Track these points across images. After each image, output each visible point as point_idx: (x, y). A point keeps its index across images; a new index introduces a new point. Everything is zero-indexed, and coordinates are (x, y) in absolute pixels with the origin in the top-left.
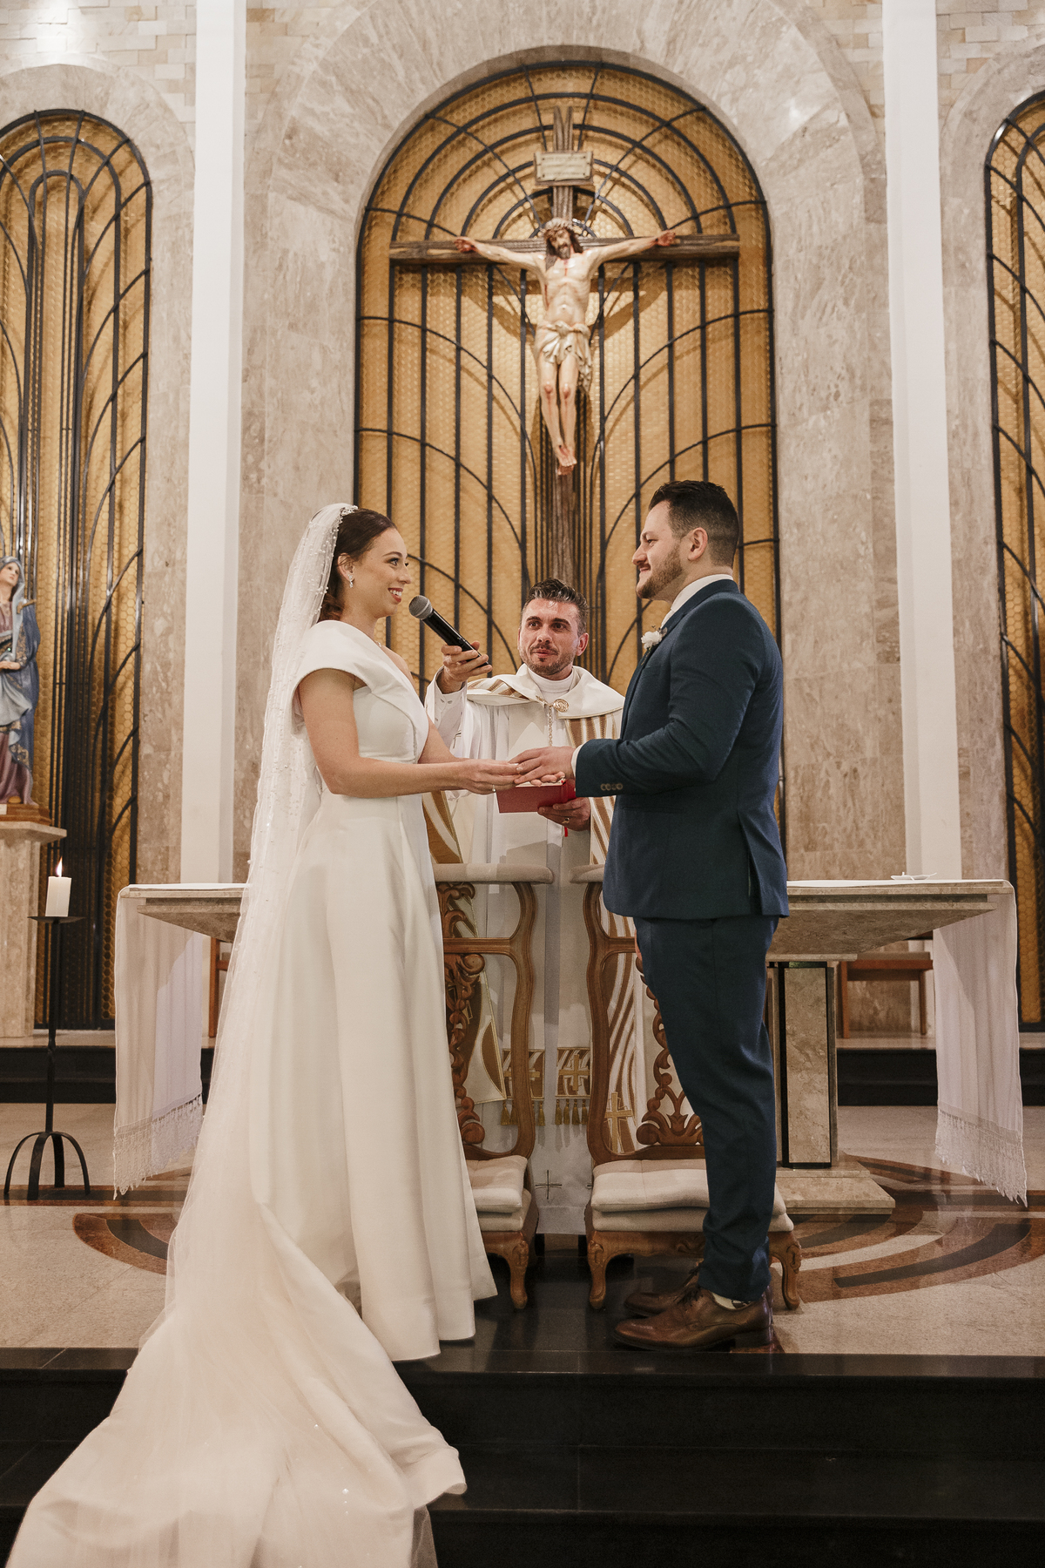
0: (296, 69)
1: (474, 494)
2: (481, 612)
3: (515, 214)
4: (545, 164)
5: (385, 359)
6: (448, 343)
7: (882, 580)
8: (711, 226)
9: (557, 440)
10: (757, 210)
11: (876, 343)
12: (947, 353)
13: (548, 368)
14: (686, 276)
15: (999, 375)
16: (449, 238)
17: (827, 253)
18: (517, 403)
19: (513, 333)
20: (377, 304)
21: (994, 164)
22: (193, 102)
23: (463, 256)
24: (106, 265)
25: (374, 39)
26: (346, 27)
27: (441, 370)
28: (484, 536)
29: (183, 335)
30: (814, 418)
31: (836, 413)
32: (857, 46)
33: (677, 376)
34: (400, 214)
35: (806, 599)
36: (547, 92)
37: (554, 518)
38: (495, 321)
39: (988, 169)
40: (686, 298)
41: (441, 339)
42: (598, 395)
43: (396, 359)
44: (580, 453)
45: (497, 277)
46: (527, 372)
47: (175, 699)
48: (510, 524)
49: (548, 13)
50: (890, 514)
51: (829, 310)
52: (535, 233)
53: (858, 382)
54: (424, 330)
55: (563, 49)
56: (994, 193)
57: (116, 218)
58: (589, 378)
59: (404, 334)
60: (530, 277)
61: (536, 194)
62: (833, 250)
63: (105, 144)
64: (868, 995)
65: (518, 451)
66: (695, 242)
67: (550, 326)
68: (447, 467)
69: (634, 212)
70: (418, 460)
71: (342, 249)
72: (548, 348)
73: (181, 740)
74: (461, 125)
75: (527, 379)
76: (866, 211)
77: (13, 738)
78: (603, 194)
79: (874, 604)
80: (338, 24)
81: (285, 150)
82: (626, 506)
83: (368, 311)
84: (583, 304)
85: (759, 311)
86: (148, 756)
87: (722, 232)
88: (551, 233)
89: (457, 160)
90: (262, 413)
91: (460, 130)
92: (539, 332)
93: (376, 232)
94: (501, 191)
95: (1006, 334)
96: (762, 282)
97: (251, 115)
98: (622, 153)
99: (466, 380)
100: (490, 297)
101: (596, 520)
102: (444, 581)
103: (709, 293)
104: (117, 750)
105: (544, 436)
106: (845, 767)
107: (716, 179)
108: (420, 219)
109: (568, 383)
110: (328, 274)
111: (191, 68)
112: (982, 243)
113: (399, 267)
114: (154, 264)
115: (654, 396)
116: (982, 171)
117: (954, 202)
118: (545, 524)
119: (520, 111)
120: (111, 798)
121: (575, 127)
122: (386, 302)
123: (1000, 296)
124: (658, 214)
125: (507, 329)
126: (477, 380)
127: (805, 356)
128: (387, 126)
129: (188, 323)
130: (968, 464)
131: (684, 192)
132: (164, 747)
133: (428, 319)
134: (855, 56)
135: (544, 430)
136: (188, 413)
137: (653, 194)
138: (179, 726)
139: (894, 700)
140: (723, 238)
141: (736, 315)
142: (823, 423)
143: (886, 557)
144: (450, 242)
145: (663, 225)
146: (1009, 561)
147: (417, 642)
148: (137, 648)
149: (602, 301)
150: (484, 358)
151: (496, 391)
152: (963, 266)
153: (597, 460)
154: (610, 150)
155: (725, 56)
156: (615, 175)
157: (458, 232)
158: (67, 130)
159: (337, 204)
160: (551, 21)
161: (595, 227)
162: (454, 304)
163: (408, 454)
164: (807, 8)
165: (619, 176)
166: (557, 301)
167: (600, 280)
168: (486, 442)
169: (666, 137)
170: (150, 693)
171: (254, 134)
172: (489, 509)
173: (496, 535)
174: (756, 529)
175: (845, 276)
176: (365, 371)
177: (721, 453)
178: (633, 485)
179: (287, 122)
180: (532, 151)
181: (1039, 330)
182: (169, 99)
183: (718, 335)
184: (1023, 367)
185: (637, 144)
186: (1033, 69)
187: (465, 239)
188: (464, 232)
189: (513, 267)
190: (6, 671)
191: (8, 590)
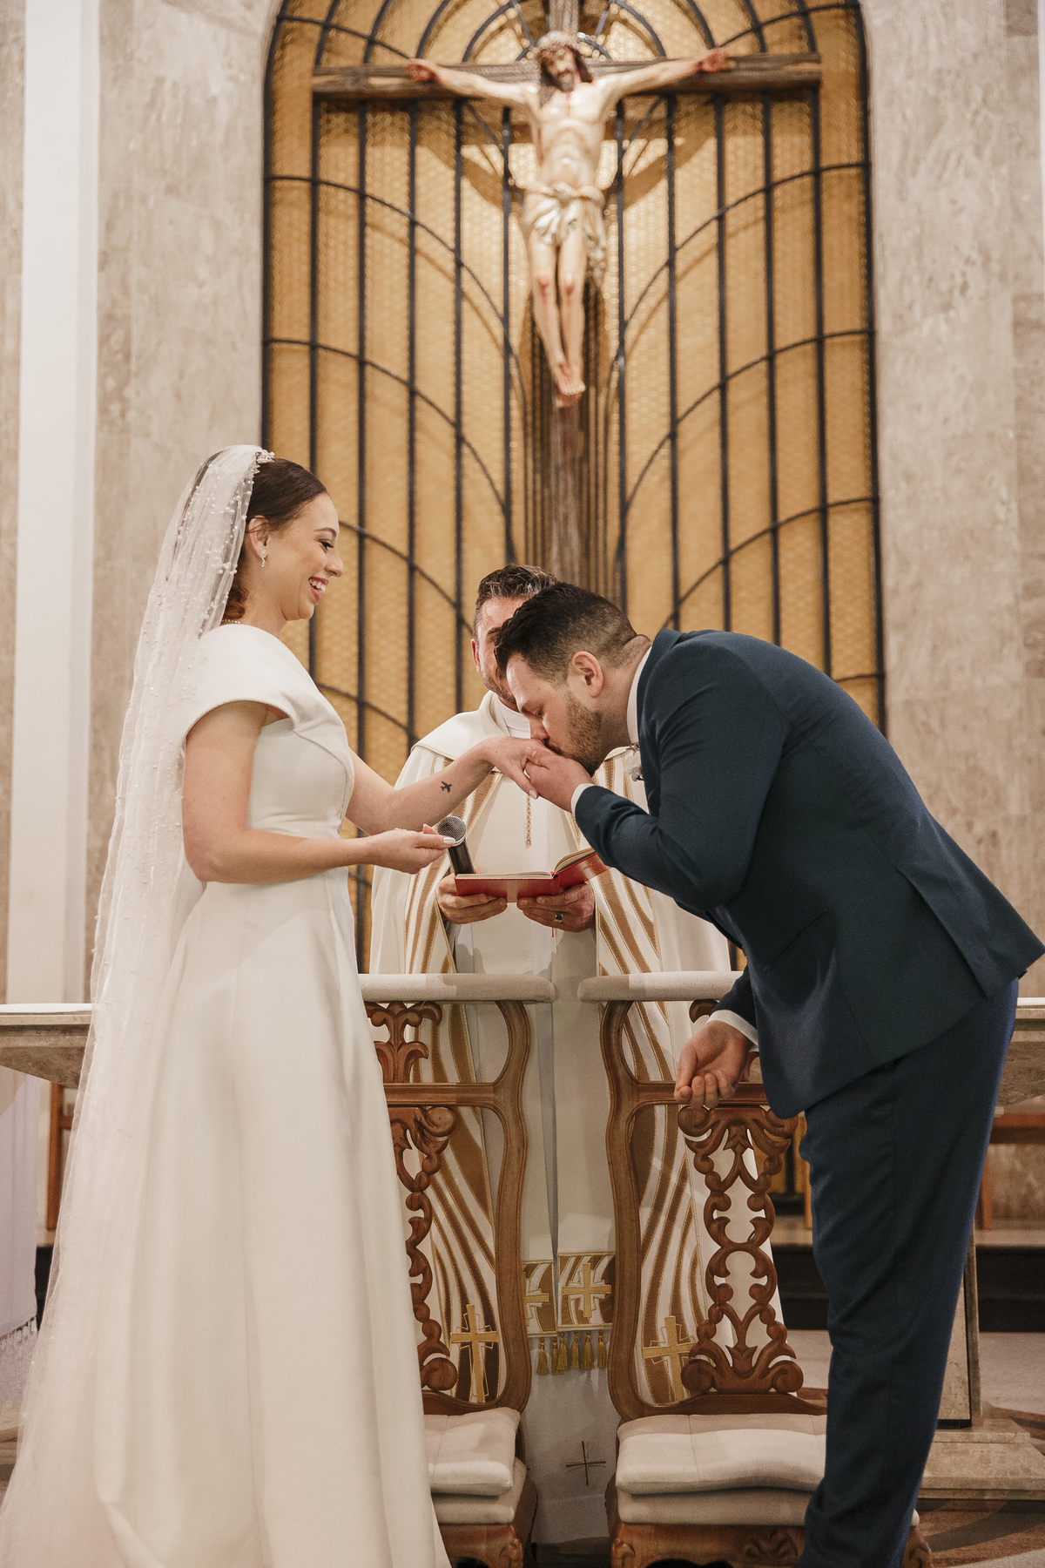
1: (436, 433)
2: (446, 605)
3: (494, 26)
5: (306, 238)
6: (397, 215)
7: (1030, 555)
8: (781, 42)
9: (556, 356)
10: (847, 17)
11: (1021, 211)
13: (543, 250)
14: (741, 117)
16: (397, 61)
17: (948, 79)
18: (498, 301)
19: (491, 199)
20: (294, 159)
23: (419, 88)
27: (387, 253)
28: (449, 497)
30: (929, 321)
31: (962, 313)
33: (730, 261)
34: (326, 26)
35: (919, 585)
37: (553, 470)
38: (466, 184)
40: (744, 148)
41: (387, 210)
42: (615, 290)
43: (321, 239)
44: (589, 376)
45: (469, 118)
46: (513, 257)
48: (488, 477)
50: (1042, 461)
51: (952, 161)
52: (523, 55)
53: (995, 267)
54: (362, 195)
58: (602, 264)
59: (333, 202)
60: (517, 118)
62: (958, 75)
64: (1018, 1166)
65: (498, 372)
66: (757, 65)
67: (545, 189)
68: (399, 396)
69: (668, 23)
70: (355, 385)
71: (242, 77)
72: (543, 222)
75: (512, 268)
76: (1008, 16)
79: (1020, 591)
82: (656, 452)
83: (282, 168)
84: (593, 158)
85: (849, 166)
87: (796, 50)
88: (547, 54)
90: (127, 317)
92: (530, 199)
93: (292, 52)
96: (855, 124)
99: (423, 270)
100: (458, 147)
101: (614, 471)
102: (393, 560)
103: (777, 140)
105: (537, 351)
106: (980, 829)
108: (355, 33)
109: (572, 274)
110: (223, 113)
113: (325, 103)
115: (697, 291)
118: (538, 477)
122: (307, 155)
124: (702, 24)
125: (484, 194)
126: (440, 269)
127: (918, 230)
129: (19, 185)
133: (368, 179)
135: (537, 341)
136: (19, 314)
140: (797, 59)
141: (817, 172)
142: (943, 328)
143: (1037, 524)
144: (400, 68)
145: (710, 41)
147: (354, 649)
149: (621, 153)
150: (449, 237)
151: (468, 284)
153: (614, 384)
157: (412, 52)
159: (235, 10)
161: (610, 45)
162: (405, 158)
163: (339, 377)
166: (556, 153)
167: (618, 124)
168: (452, 358)
172: (458, 456)
173: (469, 494)
174: (846, 482)
175: (976, 113)
176: (277, 257)
177: (795, 374)
178: (666, 421)
183: (792, 201)
187: (422, 62)
188: (420, 53)
189: (491, 103)
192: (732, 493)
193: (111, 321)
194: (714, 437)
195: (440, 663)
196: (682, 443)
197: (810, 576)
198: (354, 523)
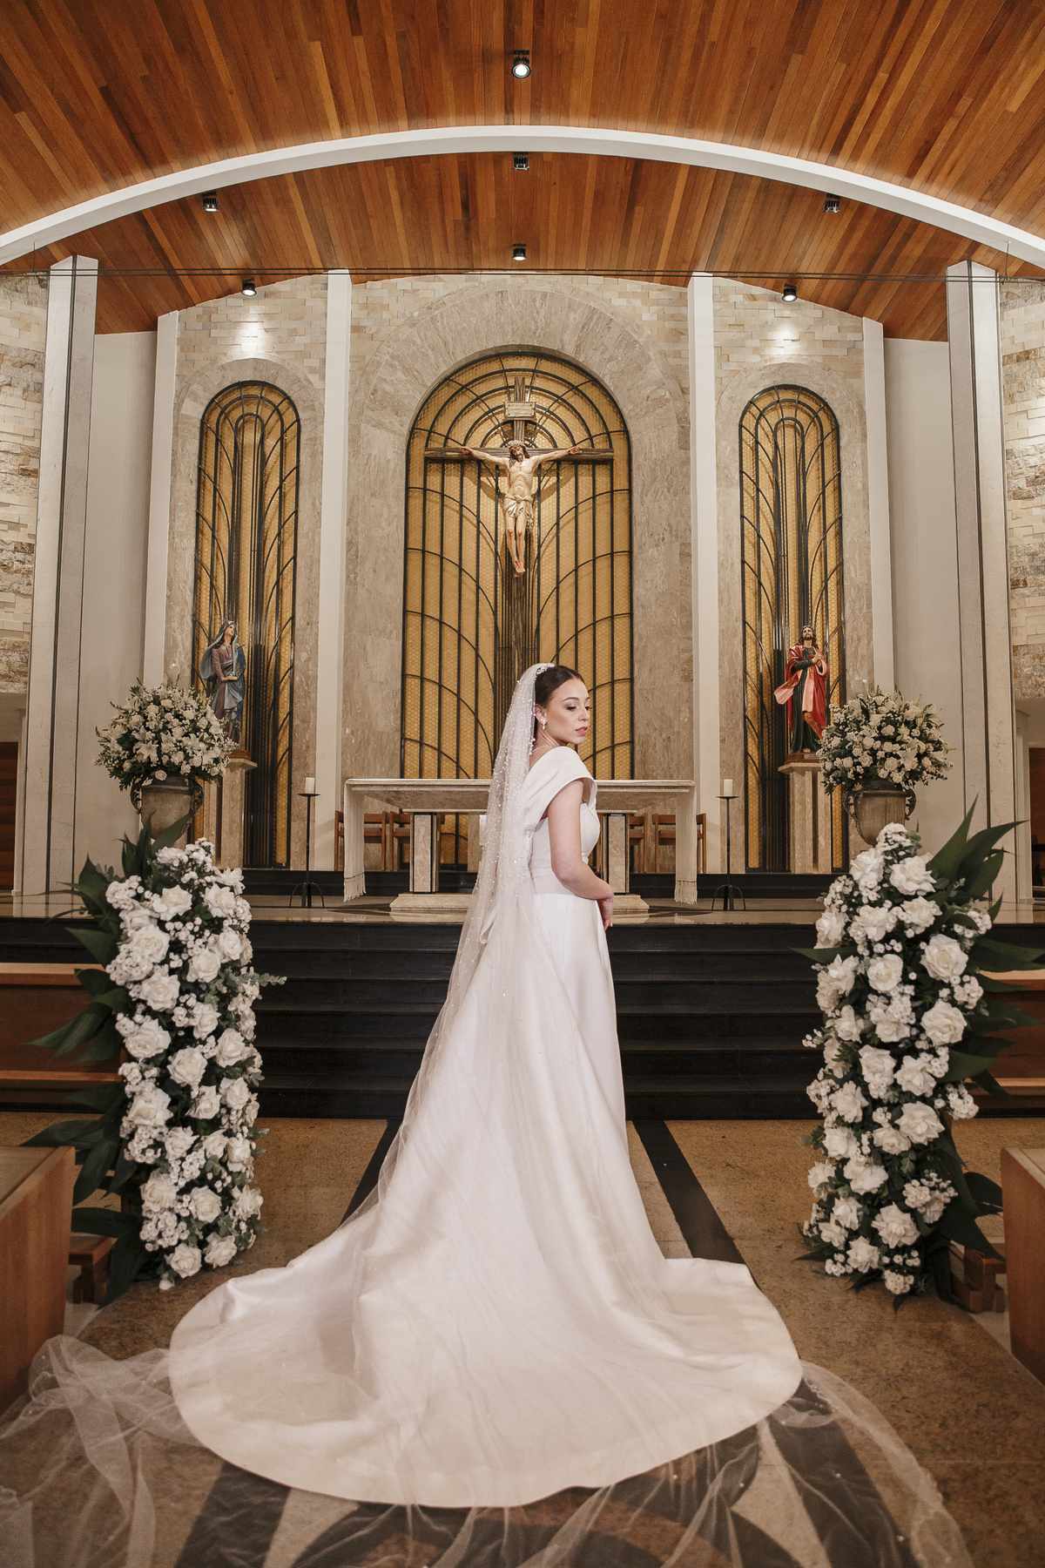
0: (377, 359)
1: (469, 585)
2: (472, 649)
3: (493, 432)
4: (510, 408)
5: (421, 510)
6: (456, 502)
7: (685, 638)
9: (515, 557)
10: (624, 435)
11: (684, 514)
13: (510, 520)
14: (583, 469)
15: (746, 533)
17: (659, 463)
18: (493, 535)
19: (491, 497)
20: (417, 481)
21: (744, 424)
22: (324, 380)
24: (275, 463)
25: (418, 341)
26: (405, 337)
27: (452, 516)
28: (474, 609)
29: (317, 503)
30: (651, 550)
31: (663, 548)
33: (579, 523)
34: (430, 432)
36: (511, 367)
37: (513, 600)
38: (482, 491)
39: (741, 426)
40: (585, 480)
41: (452, 500)
43: (427, 511)
47: (312, 695)
48: (489, 601)
49: (513, 328)
50: (689, 603)
51: (660, 493)
53: (674, 533)
54: (443, 495)
55: (520, 346)
56: (744, 438)
57: (281, 438)
58: (532, 524)
59: (431, 497)
61: (504, 423)
62: (662, 461)
63: (276, 399)
65: (493, 562)
66: (590, 452)
67: (511, 496)
68: (456, 570)
69: (559, 436)
70: (439, 566)
71: (399, 451)
72: (511, 509)
73: (315, 717)
74: (464, 384)
76: (679, 443)
78: (541, 424)
80: (400, 335)
81: (371, 401)
82: (551, 594)
83: (413, 484)
84: (530, 487)
85: (624, 490)
86: (298, 725)
87: (605, 448)
88: (513, 448)
89: (462, 401)
90: (357, 543)
91: (464, 387)
92: (506, 500)
93: (417, 442)
94: (486, 420)
95: (749, 512)
96: (626, 475)
97: (352, 382)
98: (552, 402)
99: (465, 523)
100: (479, 478)
102: (453, 632)
103: (597, 479)
104: (281, 722)
106: (664, 736)
107: (601, 416)
108: (441, 435)
109: (521, 529)
110: (392, 465)
111: (324, 361)
112: (737, 464)
113: (428, 461)
114: (301, 463)
115: (567, 534)
116: (738, 428)
117: (724, 443)
118: (507, 602)
119: (497, 377)
120: (277, 747)
121: (527, 387)
122: (422, 480)
123: (747, 492)
124: (570, 434)
125: (488, 495)
126: (471, 523)
127: (648, 516)
128: (424, 386)
129: (320, 496)
130: (728, 580)
131: (584, 423)
132: (306, 721)
133: (445, 489)
134: (673, 361)
136: (320, 543)
137: (567, 425)
138: (315, 710)
139: (690, 700)
140: (605, 451)
141: (612, 492)
142: (656, 553)
143: (687, 627)
145: (575, 444)
146: (748, 630)
147: (438, 665)
148: (292, 667)
149: (540, 482)
150: (475, 511)
151: (482, 529)
152: (727, 477)
153: (536, 568)
154: (545, 399)
155: (607, 356)
158: (255, 391)
159: (397, 427)
160: (514, 332)
161: (536, 442)
162: (459, 481)
163: (433, 562)
164: (648, 336)
165: (549, 414)
166: (516, 483)
167: (539, 470)
168: (476, 557)
169: (575, 394)
170: (298, 692)
171: (353, 393)
172: (478, 593)
173: (481, 608)
174: (621, 606)
175: (668, 476)
176: (410, 517)
177: (603, 565)
178: (555, 582)
179: (372, 387)
180: (502, 399)
181: (766, 511)
182: (311, 377)
183: (602, 502)
184: (757, 530)
185: (559, 397)
186: (762, 377)
187: (466, 447)
188: (464, 445)
189: (492, 462)
190: (230, 681)
191: (230, 638)
192: (579, 609)
193: (351, 544)
194: (573, 588)
195: (470, 671)
196: (561, 591)
197: (607, 641)
198: (438, 617)
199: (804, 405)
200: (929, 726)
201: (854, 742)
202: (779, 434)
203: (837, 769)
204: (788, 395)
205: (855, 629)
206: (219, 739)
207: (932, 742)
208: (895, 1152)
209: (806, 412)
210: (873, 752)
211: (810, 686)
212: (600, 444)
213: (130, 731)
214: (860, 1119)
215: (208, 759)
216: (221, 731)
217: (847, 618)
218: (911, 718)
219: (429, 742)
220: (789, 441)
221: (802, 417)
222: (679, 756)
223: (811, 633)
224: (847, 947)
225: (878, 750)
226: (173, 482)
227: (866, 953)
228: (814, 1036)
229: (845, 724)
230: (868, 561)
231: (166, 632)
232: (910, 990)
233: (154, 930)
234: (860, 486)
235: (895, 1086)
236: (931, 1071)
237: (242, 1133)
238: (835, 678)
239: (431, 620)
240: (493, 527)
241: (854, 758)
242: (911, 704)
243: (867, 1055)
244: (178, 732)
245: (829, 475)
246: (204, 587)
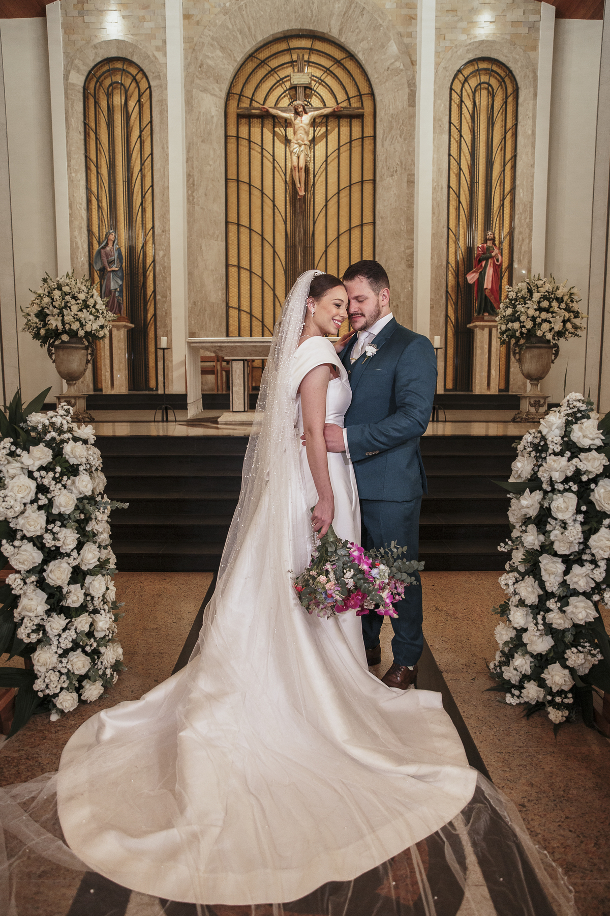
0: (202, 40)
1: (268, 204)
2: (271, 247)
3: (283, 95)
4: (294, 77)
5: (236, 152)
6: (258, 146)
7: (409, 239)
9: (298, 185)
10: (371, 97)
11: (411, 153)
12: (433, 159)
13: (295, 158)
14: (344, 124)
15: (451, 166)
17: (394, 117)
18: (283, 169)
19: (282, 142)
20: (232, 131)
21: (453, 87)
22: (166, 56)
23: (264, 113)
24: (136, 118)
25: (230, 27)
26: (220, 22)
27: (256, 156)
28: (272, 220)
29: (165, 147)
30: (388, 179)
31: (396, 177)
32: (408, 37)
33: (341, 160)
34: (240, 95)
35: (384, 244)
36: (295, 47)
37: (297, 214)
38: (275, 138)
39: (451, 89)
40: (345, 130)
41: (256, 145)
42: (313, 168)
43: (239, 152)
45: (276, 121)
47: (168, 279)
48: (281, 215)
49: (295, 16)
50: (412, 215)
51: (395, 137)
53: (404, 167)
54: (250, 141)
55: (300, 30)
56: (453, 98)
57: (139, 101)
58: (310, 161)
59: (242, 143)
60: (288, 121)
61: (290, 89)
62: (397, 115)
63: (134, 71)
65: (284, 188)
66: (349, 109)
67: (295, 141)
68: (259, 194)
69: (326, 96)
70: (248, 191)
71: (219, 109)
72: (295, 151)
73: (170, 294)
74: (262, 59)
76: (409, 102)
77: (117, 294)
78: (315, 89)
79: (406, 247)
80: (217, 21)
81: (199, 72)
82: (322, 209)
83: (230, 133)
85: (371, 136)
86: (159, 299)
87: (358, 106)
88: (296, 106)
89: (261, 73)
90: (193, 175)
91: (262, 62)
92: (292, 144)
93: (231, 103)
94: (278, 86)
95: (454, 152)
96: (372, 125)
97: (186, 58)
98: (322, 72)
99: (265, 160)
100: (274, 128)
101: (312, 214)
102: (258, 236)
103: (353, 129)
104: (148, 297)
106: (394, 304)
107: (356, 84)
108: (248, 98)
109: (302, 164)
110: (215, 120)
111: (165, 42)
112: (447, 117)
113: (240, 116)
114: (154, 118)
115: (333, 168)
116: (449, 90)
118: (293, 215)
119: (285, 54)
120: (147, 314)
121: (305, 61)
122: (236, 130)
123: (453, 137)
124: (335, 97)
125: (280, 141)
126: (269, 160)
127: (386, 155)
128: (235, 61)
129: (167, 142)
130: (438, 199)
131: (344, 88)
132: (165, 296)
133: (251, 137)
134: (407, 40)
136: (168, 176)
137: (333, 89)
138: (170, 289)
139: (411, 281)
140: (358, 108)
141: (363, 138)
142: (391, 181)
143: (411, 231)
144: (259, 108)
145: (338, 104)
146: (451, 234)
147: (249, 258)
148: (154, 261)
149: (314, 131)
150: (271, 152)
151: (276, 165)
152: (440, 126)
153: (312, 192)
154: (318, 70)
155: (360, 36)
156: (320, 81)
157: (262, 103)
158: (119, 65)
159: (218, 92)
160: (296, 19)
161: (312, 102)
162: (260, 131)
163: (244, 188)
164: (390, 20)
165: (321, 82)
166: (298, 132)
167: (314, 123)
168: (272, 184)
169: (339, 66)
170: (159, 277)
171: (187, 67)
172: (274, 209)
173: (276, 219)
174: (368, 218)
175: (401, 126)
176: (228, 156)
177: (356, 190)
178: (325, 201)
179: (199, 61)
180: (289, 71)
181: (466, 150)
182: (156, 54)
183: (356, 145)
184: (459, 164)
185: (328, 69)
186: (468, 51)
187: (265, 107)
188: (264, 104)
189: (282, 118)
190: (113, 271)
191: (112, 242)
192: (340, 220)
193: (189, 176)
194: (336, 205)
195: (269, 262)
196: (328, 207)
197: (358, 241)
198: (248, 226)
199: (495, 72)
200: (572, 301)
201: (521, 312)
202: (477, 95)
203: (509, 329)
204: (483, 65)
205: (520, 233)
206: (103, 313)
207: (573, 312)
208: (561, 628)
209: (496, 78)
210: (534, 319)
211: (490, 271)
212: (355, 104)
213: (43, 308)
214: (536, 603)
215: (96, 326)
216: (104, 307)
217: (516, 226)
218: (560, 296)
219: (244, 309)
220: (483, 99)
221: (493, 82)
222: (404, 317)
223: (492, 236)
224: (534, 483)
225: (537, 317)
226: (67, 133)
227: (549, 489)
228: (506, 544)
229: (516, 300)
230: (532, 186)
231: (71, 239)
232: (580, 518)
233: (24, 480)
234: (530, 132)
235: (564, 584)
236: (592, 577)
237: (104, 610)
238: (506, 265)
239: (244, 228)
240: (284, 163)
241: (521, 322)
242: (561, 285)
243: (545, 561)
244: (75, 308)
245: (509, 125)
246: (93, 207)
